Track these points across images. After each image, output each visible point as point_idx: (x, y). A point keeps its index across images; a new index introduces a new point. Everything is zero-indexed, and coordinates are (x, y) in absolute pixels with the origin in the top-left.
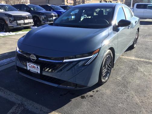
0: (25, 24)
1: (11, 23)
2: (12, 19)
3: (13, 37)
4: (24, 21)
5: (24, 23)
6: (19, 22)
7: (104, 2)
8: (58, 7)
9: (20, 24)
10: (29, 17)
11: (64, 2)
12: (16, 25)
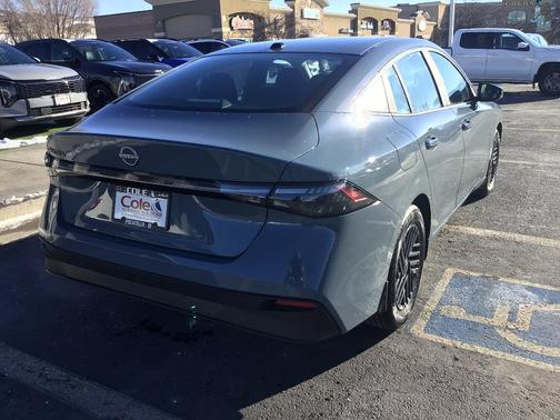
0: (56, 108)
1: (6, 106)
2: (10, 93)
3: (10, 156)
4: (53, 98)
5: (55, 106)
6: (36, 102)
7: (365, 22)
8: (186, 45)
9: (39, 110)
10: (71, 84)
11: (221, 27)
12: (26, 113)
